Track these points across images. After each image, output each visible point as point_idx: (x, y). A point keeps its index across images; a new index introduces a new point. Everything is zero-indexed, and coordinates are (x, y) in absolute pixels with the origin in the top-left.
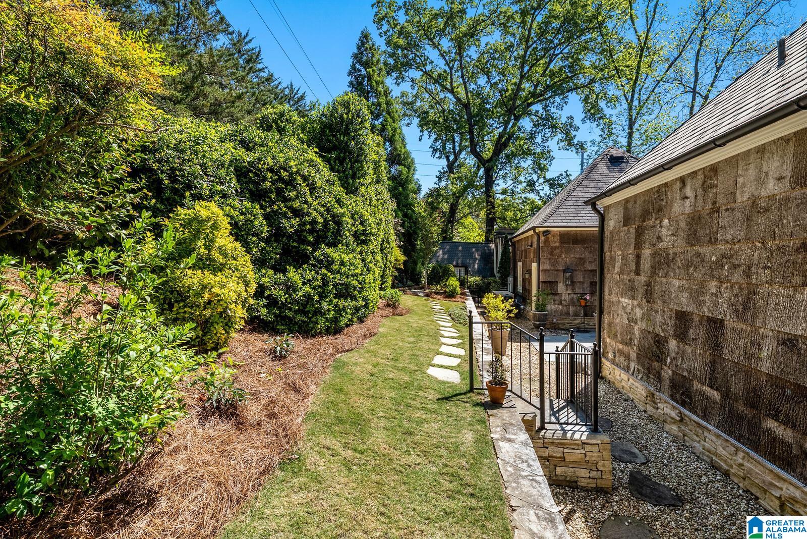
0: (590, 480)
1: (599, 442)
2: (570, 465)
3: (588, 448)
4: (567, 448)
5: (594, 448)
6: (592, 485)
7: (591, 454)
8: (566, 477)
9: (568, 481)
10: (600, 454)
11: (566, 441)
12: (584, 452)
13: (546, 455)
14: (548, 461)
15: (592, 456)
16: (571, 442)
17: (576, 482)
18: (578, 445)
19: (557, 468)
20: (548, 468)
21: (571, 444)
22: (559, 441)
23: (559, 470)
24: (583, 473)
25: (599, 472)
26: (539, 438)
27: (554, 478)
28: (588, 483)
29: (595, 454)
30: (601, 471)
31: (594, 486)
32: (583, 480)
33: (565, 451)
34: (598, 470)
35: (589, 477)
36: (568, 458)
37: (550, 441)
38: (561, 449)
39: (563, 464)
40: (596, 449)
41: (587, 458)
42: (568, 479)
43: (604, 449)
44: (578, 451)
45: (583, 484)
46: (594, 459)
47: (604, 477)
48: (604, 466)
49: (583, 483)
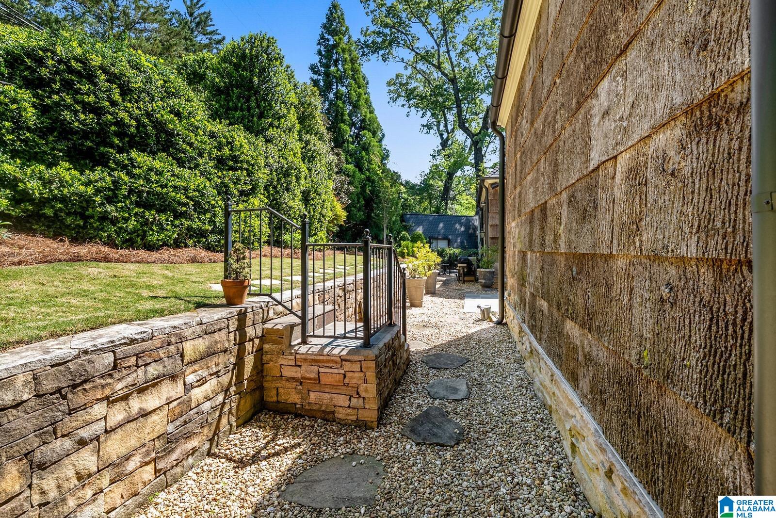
0: (350, 411)
1: (361, 358)
2: (327, 390)
3: (347, 366)
4: (323, 367)
5: (354, 366)
6: (350, 418)
7: (351, 374)
8: (321, 406)
9: (323, 412)
10: (362, 375)
11: (321, 357)
12: (342, 371)
13: (298, 375)
14: (301, 384)
15: (352, 378)
16: (329, 358)
17: (333, 413)
18: (336, 362)
19: (311, 394)
20: (301, 393)
21: (328, 361)
22: (313, 357)
23: (313, 396)
24: (342, 400)
25: (361, 400)
26: (291, 354)
27: (307, 407)
28: (347, 415)
29: (357, 375)
30: (364, 398)
31: (354, 418)
32: (341, 409)
33: (322, 370)
34: (360, 397)
35: (349, 407)
36: (324, 380)
37: (303, 357)
38: (316, 368)
39: (317, 388)
40: (357, 367)
41: (347, 380)
42: (323, 408)
43: (368, 368)
44: (336, 371)
45: (341, 416)
46: (354, 381)
47: (367, 406)
48: (366, 391)
49: (341, 414)
